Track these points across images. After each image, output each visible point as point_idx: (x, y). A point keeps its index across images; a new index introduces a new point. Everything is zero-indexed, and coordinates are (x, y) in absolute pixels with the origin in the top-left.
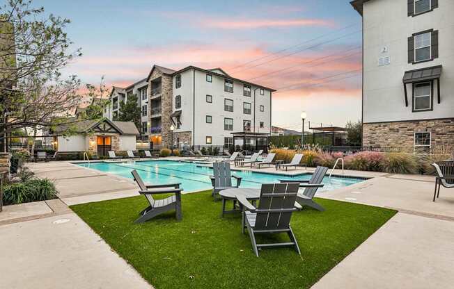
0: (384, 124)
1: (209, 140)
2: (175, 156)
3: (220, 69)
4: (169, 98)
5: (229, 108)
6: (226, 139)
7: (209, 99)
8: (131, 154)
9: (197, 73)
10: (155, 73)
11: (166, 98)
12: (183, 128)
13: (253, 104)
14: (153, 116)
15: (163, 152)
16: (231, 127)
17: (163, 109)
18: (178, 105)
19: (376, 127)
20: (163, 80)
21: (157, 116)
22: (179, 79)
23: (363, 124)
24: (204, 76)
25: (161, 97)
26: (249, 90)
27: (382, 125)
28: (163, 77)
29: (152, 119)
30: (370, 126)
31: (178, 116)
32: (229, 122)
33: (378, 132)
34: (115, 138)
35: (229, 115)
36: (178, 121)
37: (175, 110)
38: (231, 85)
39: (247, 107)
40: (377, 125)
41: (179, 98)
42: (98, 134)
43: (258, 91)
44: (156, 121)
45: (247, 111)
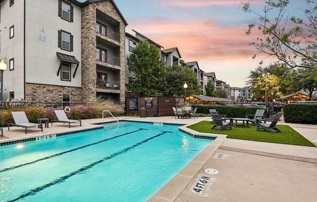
23: (25, 83)
27: (42, 86)
30: (32, 86)
33: (39, 91)
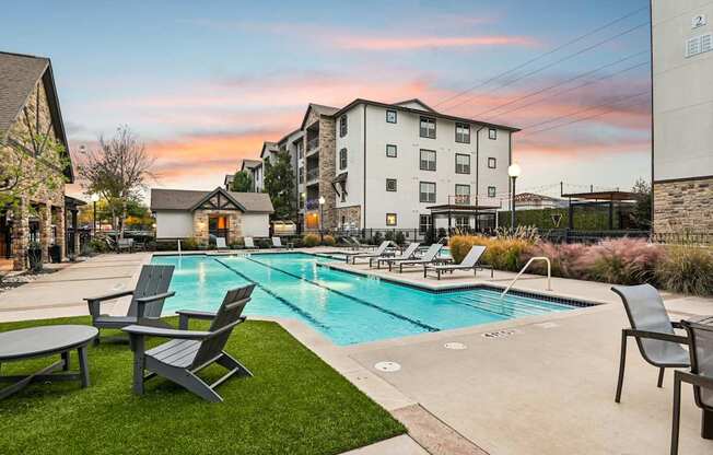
0: (700, 182)
1: (392, 219)
2: (327, 245)
3: (416, 101)
4: (331, 153)
5: (428, 166)
6: (423, 218)
7: (391, 151)
8: (249, 242)
9: (370, 111)
10: (311, 115)
11: (326, 154)
12: (351, 201)
13: (473, 157)
14: (309, 184)
15: (309, 239)
16: (432, 197)
17: (321, 172)
18: (344, 165)
19: (684, 189)
20: (321, 126)
21: (314, 182)
22: (344, 122)
23: (654, 183)
24: (382, 114)
25: (318, 153)
26: (466, 131)
27: (697, 184)
28: (322, 121)
29: (308, 187)
30: (670, 188)
31: (343, 180)
32: (428, 190)
33: (687, 198)
34: (235, 218)
35: (428, 176)
36: (344, 189)
37: (339, 172)
38: (430, 126)
39: (463, 161)
40: (684, 184)
41: (344, 152)
42: (210, 211)
43: (484, 133)
44: (314, 191)
45: (462, 169)
